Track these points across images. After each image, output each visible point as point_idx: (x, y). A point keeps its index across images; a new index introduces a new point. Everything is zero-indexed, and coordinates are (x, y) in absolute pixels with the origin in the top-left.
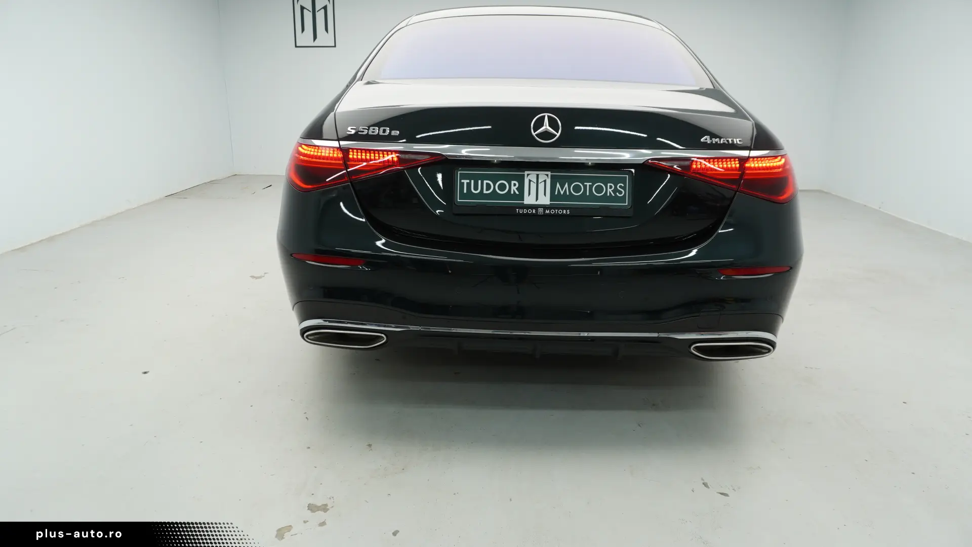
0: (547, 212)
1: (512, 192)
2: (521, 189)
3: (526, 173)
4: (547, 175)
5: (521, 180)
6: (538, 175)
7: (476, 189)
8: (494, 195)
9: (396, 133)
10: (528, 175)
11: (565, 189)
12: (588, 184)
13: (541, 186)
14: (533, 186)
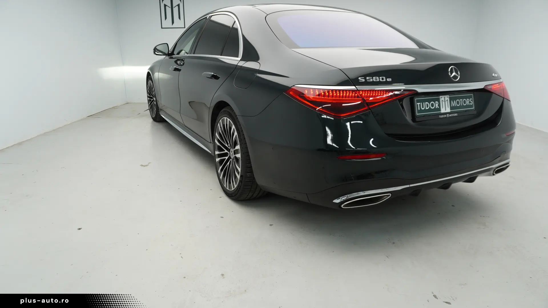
0: (450, 115)
1: (437, 108)
2: (439, 105)
3: (441, 97)
4: (448, 97)
5: (438, 100)
6: (445, 97)
7: (423, 108)
8: (430, 110)
9: (389, 80)
10: (441, 98)
11: (454, 104)
12: (461, 100)
13: (446, 102)
14: (444, 103)
